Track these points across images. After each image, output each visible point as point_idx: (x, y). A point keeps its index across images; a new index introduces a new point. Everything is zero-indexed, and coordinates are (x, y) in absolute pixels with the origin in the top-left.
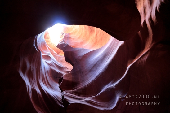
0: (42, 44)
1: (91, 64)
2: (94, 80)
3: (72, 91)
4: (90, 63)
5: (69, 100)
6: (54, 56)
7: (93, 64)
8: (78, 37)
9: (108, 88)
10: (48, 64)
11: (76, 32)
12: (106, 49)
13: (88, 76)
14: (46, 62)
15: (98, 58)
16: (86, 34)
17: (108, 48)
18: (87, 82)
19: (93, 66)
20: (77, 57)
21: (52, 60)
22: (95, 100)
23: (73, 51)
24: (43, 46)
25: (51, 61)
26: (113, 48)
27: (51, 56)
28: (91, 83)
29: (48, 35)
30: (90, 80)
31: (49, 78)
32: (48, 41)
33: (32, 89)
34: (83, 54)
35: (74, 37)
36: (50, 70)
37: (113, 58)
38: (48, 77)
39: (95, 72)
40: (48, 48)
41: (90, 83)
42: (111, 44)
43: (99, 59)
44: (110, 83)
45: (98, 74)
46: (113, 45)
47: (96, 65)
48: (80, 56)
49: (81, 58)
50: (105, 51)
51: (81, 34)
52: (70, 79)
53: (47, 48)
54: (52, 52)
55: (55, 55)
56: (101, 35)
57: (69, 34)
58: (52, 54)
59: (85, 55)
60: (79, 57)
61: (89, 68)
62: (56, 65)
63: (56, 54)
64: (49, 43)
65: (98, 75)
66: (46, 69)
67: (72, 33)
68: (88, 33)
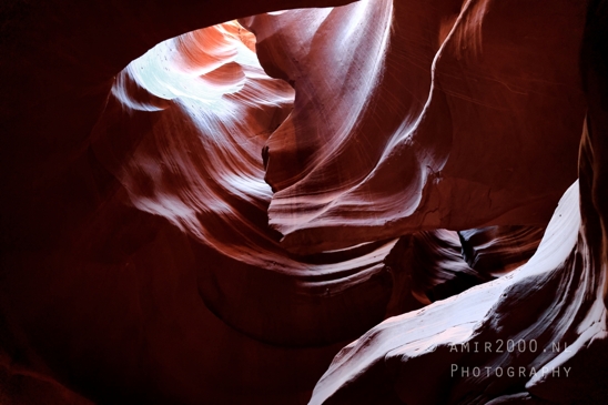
1: (342, 64)
2: (355, 125)
3: (294, 186)
4: (338, 59)
5: (281, 226)
7: (346, 64)
9: (395, 147)
10: (236, 97)
13: (340, 112)
14: (226, 96)
15: (355, 33)
18: (338, 135)
19: (346, 70)
20: (298, 50)
21: (248, 74)
23: (281, 30)
25: (244, 81)
28: (348, 137)
31: (253, 141)
33: (198, 215)
36: (246, 114)
37: (391, 30)
39: (355, 91)
41: (346, 140)
43: (357, 40)
44: (406, 120)
45: (365, 100)
47: (354, 63)
48: (305, 45)
49: (309, 49)
52: (289, 144)
54: (243, 33)
58: (246, 41)
59: (317, 32)
60: (302, 48)
61: (337, 80)
65: (365, 104)
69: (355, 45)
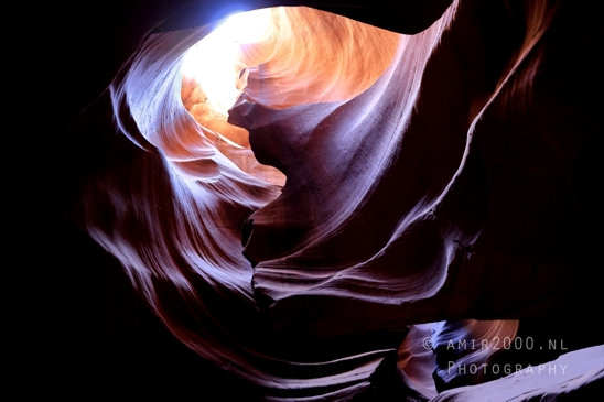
0: (180, 124)
1: (345, 152)
2: (360, 205)
3: (284, 259)
4: (341, 148)
5: (271, 291)
6: (231, 157)
7: (350, 151)
8: (296, 68)
9: (411, 225)
10: (210, 187)
11: (286, 52)
12: (389, 85)
13: (340, 196)
14: (201, 183)
15: (364, 124)
16: (321, 51)
17: (396, 78)
18: (337, 217)
19: (351, 156)
20: (296, 139)
21: (223, 173)
22: (370, 276)
23: (279, 122)
24: (183, 130)
25: (219, 177)
26: (412, 72)
27: (219, 158)
28: (350, 217)
29: (196, 90)
30: (348, 210)
31: (221, 232)
32: (201, 113)
33: (153, 277)
34: (313, 122)
35: (283, 74)
36: (218, 205)
37: (413, 109)
38: (214, 232)
39: (360, 176)
40: (205, 132)
41: (347, 220)
42: (403, 59)
43: (368, 126)
44: (420, 203)
45: (373, 181)
46: (410, 63)
47: (360, 150)
48: (304, 135)
49: (308, 138)
50: (386, 91)
51: (303, 56)
52: (278, 220)
53: (202, 135)
54: (220, 143)
55: (232, 151)
56: (372, 40)
57: (265, 67)
58: (223, 150)
59: (320, 125)
60: (300, 138)
61: (338, 167)
62: (238, 184)
63: (235, 148)
64: (206, 118)
65: (373, 185)
66: (201, 206)
67: (274, 61)
68: (327, 44)
69: (364, 134)
